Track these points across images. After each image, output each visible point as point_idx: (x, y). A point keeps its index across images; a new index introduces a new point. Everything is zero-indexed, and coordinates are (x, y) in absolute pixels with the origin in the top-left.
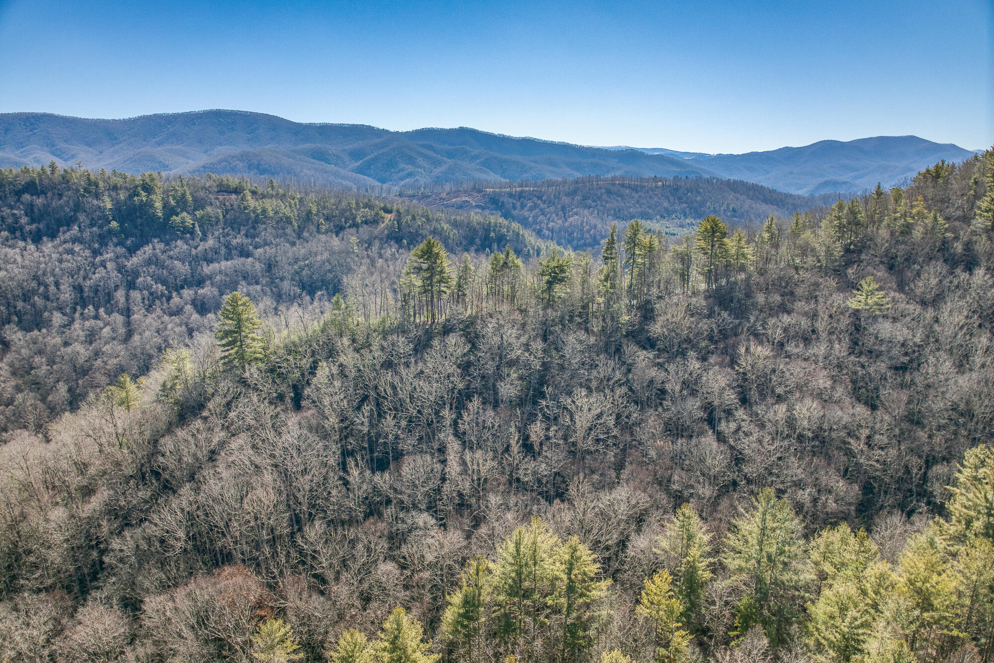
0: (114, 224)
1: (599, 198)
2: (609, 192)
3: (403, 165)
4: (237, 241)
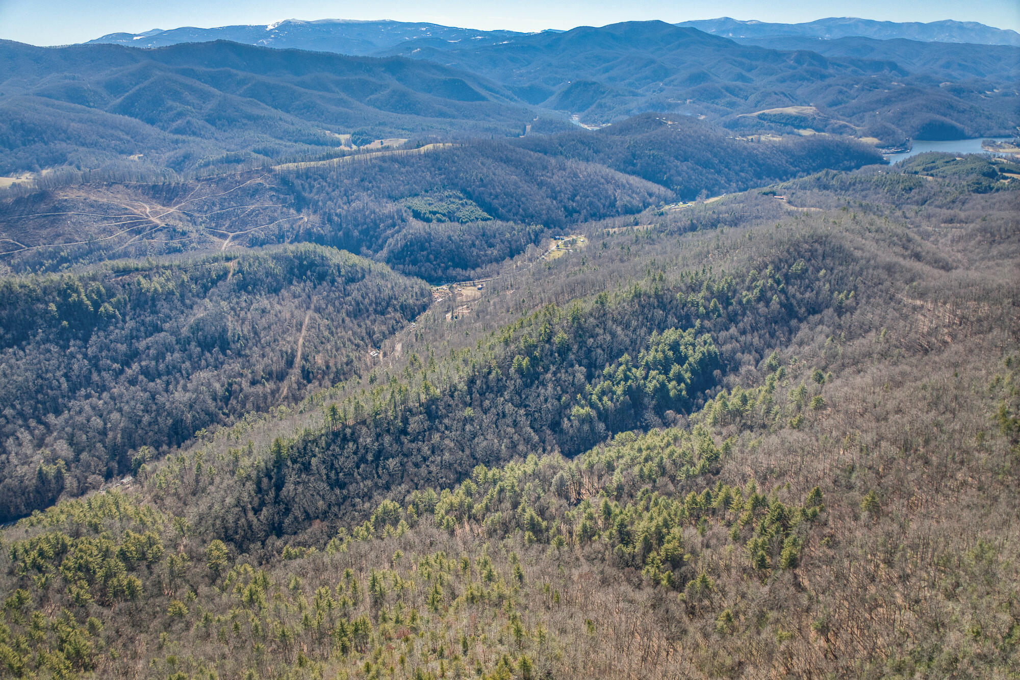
0: (65, 323)
1: (374, 178)
2: (382, 170)
3: (170, 103)
4: (148, 319)
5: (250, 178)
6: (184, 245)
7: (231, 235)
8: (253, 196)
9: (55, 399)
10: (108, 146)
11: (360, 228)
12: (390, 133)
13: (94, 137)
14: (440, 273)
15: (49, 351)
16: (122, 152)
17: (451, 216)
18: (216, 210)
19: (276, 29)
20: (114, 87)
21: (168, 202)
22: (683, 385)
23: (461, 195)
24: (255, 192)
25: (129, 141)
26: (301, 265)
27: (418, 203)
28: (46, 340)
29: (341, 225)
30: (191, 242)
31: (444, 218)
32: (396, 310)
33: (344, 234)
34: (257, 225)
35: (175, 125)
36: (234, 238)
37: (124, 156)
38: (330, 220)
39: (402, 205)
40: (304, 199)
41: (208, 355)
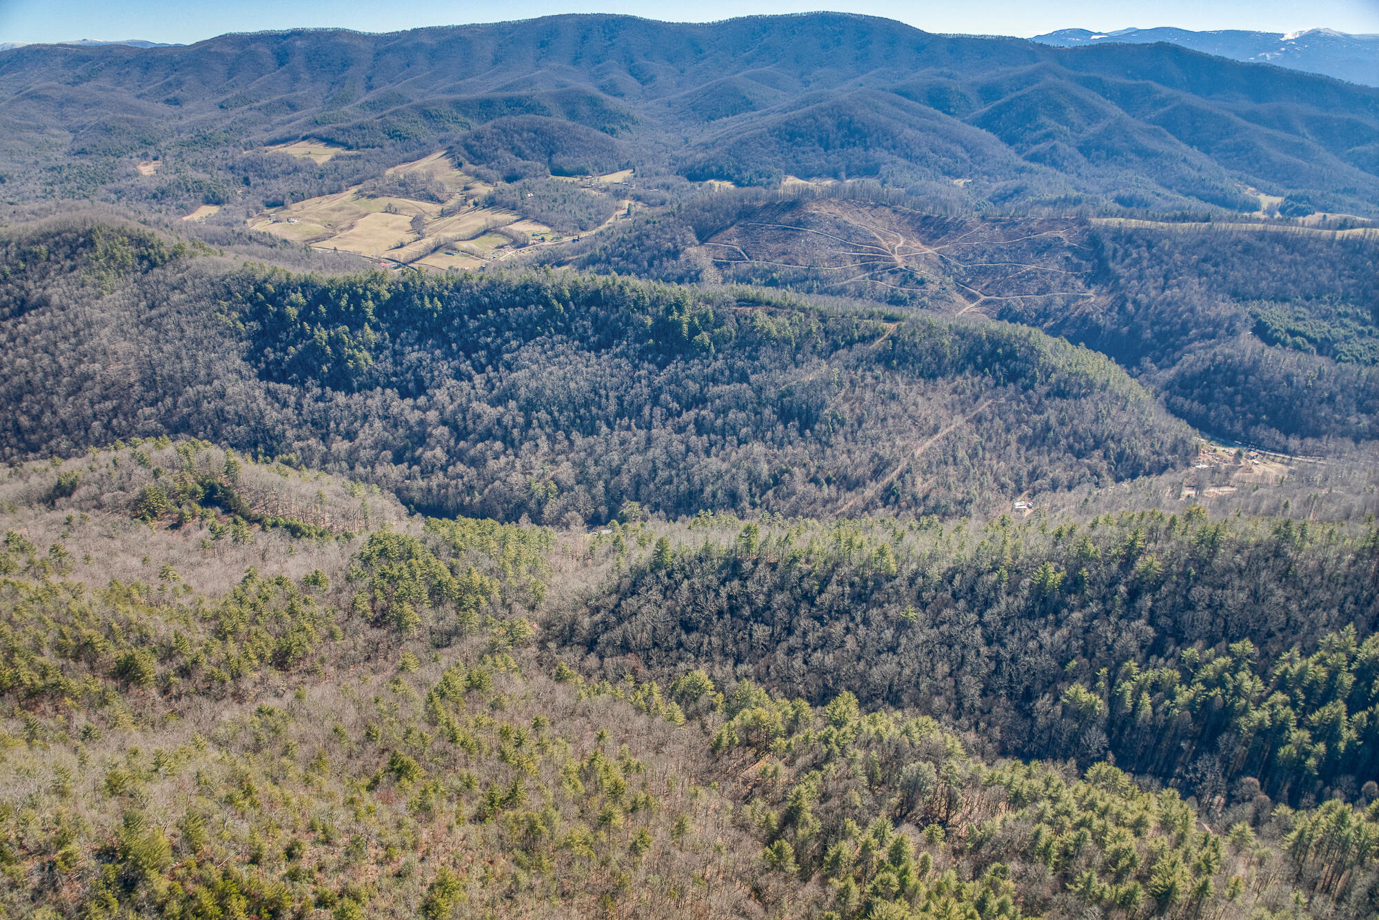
0: (651, 341)
1: (1225, 261)
2: (1247, 250)
3: (1043, 119)
4: (740, 364)
5: (1050, 228)
6: (913, 297)
7: (983, 298)
8: (1039, 253)
9: (593, 419)
10: (936, 163)
11: (1156, 328)
12: (1352, 206)
13: (925, 150)
14: (1238, 427)
15: (619, 366)
16: (948, 173)
17: (1324, 347)
18: (982, 261)
19: (1296, 40)
20: (988, 92)
21: (930, 240)
22: (1321, 747)
23: (1369, 318)
24: (1044, 249)
25: (963, 161)
26: (993, 353)
27: (1277, 316)
28: (624, 354)
29: (1133, 318)
30: (923, 295)
31: (1308, 346)
32: (1106, 457)
33: (1130, 332)
34: (1020, 292)
35: (1034, 149)
36: (985, 303)
37: (947, 178)
38: (1122, 308)
39: (1244, 311)
40: (1107, 271)
41: (780, 427)
